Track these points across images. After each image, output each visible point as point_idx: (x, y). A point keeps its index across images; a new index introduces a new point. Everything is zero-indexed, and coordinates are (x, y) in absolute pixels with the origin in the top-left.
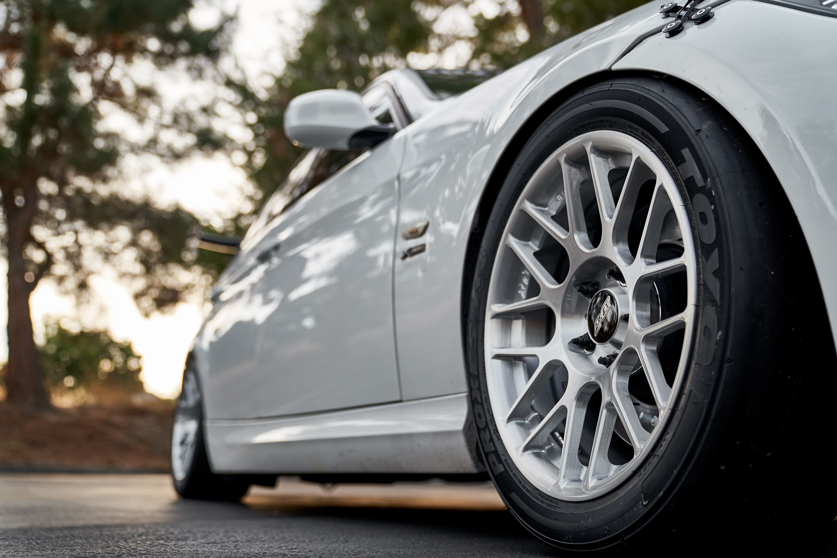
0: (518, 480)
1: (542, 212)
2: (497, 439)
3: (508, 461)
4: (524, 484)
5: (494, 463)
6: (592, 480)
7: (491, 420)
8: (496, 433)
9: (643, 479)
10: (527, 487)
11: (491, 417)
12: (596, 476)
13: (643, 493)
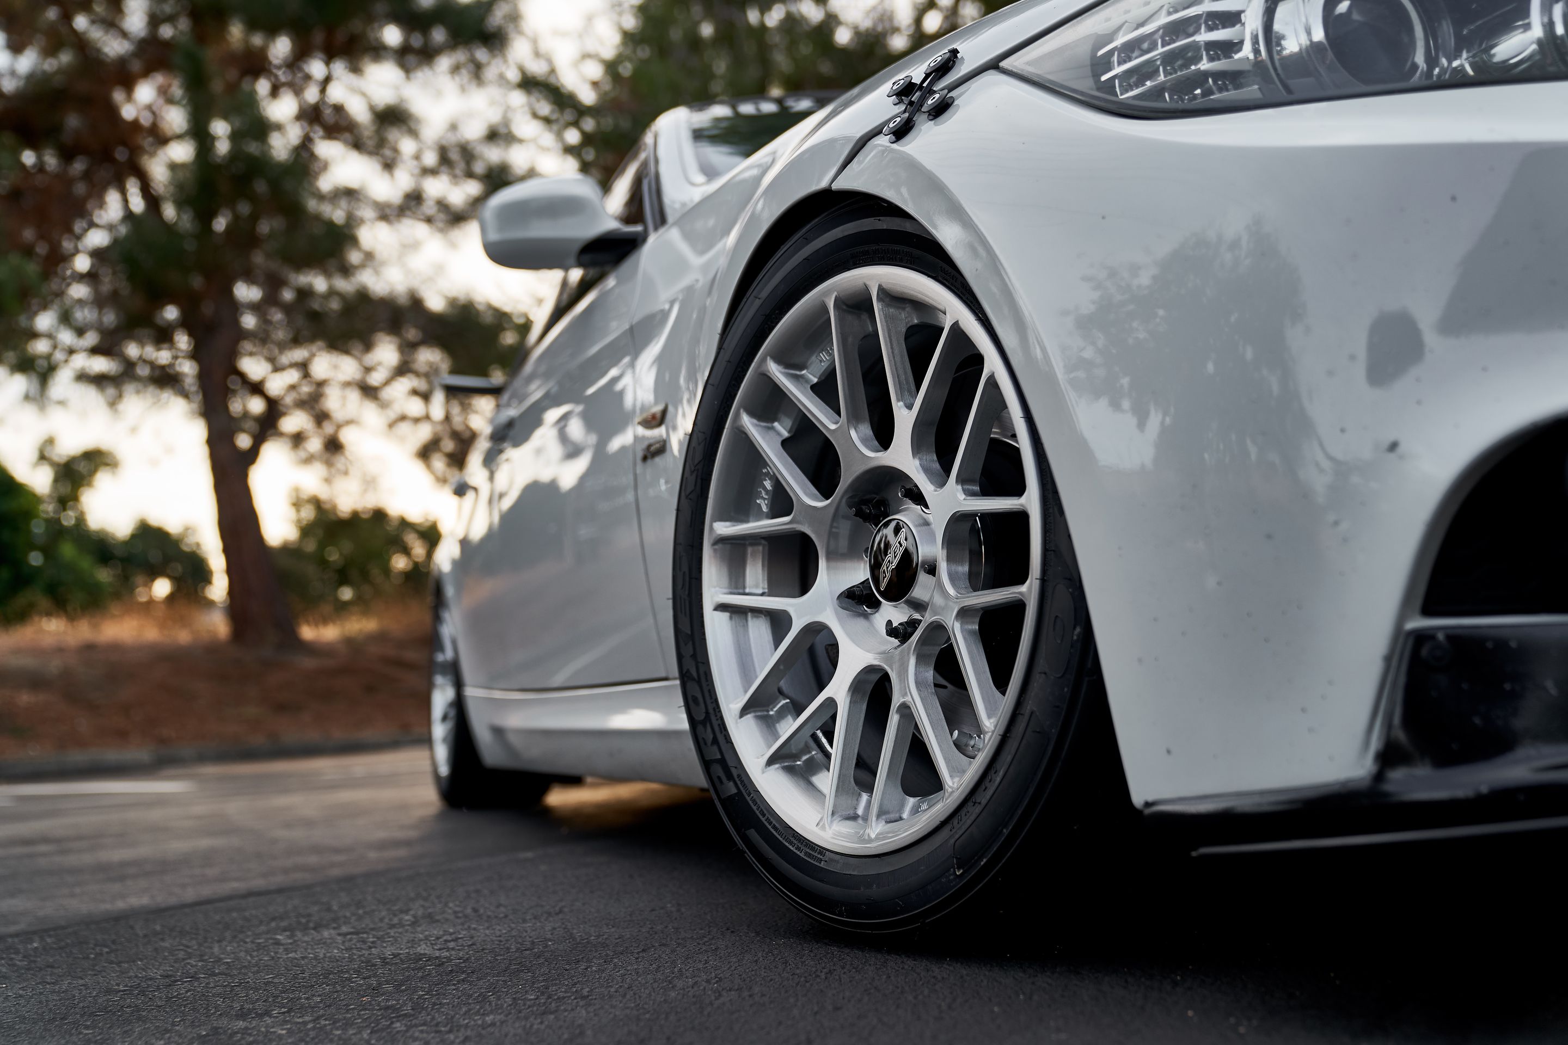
0: (760, 810)
1: (796, 378)
2: (724, 741)
3: (744, 778)
4: (770, 817)
5: (719, 778)
6: (877, 824)
7: (714, 709)
8: (723, 729)
9: (957, 836)
10: (774, 822)
11: (714, 705)
12: (884, 817)
13: (956, 858)
